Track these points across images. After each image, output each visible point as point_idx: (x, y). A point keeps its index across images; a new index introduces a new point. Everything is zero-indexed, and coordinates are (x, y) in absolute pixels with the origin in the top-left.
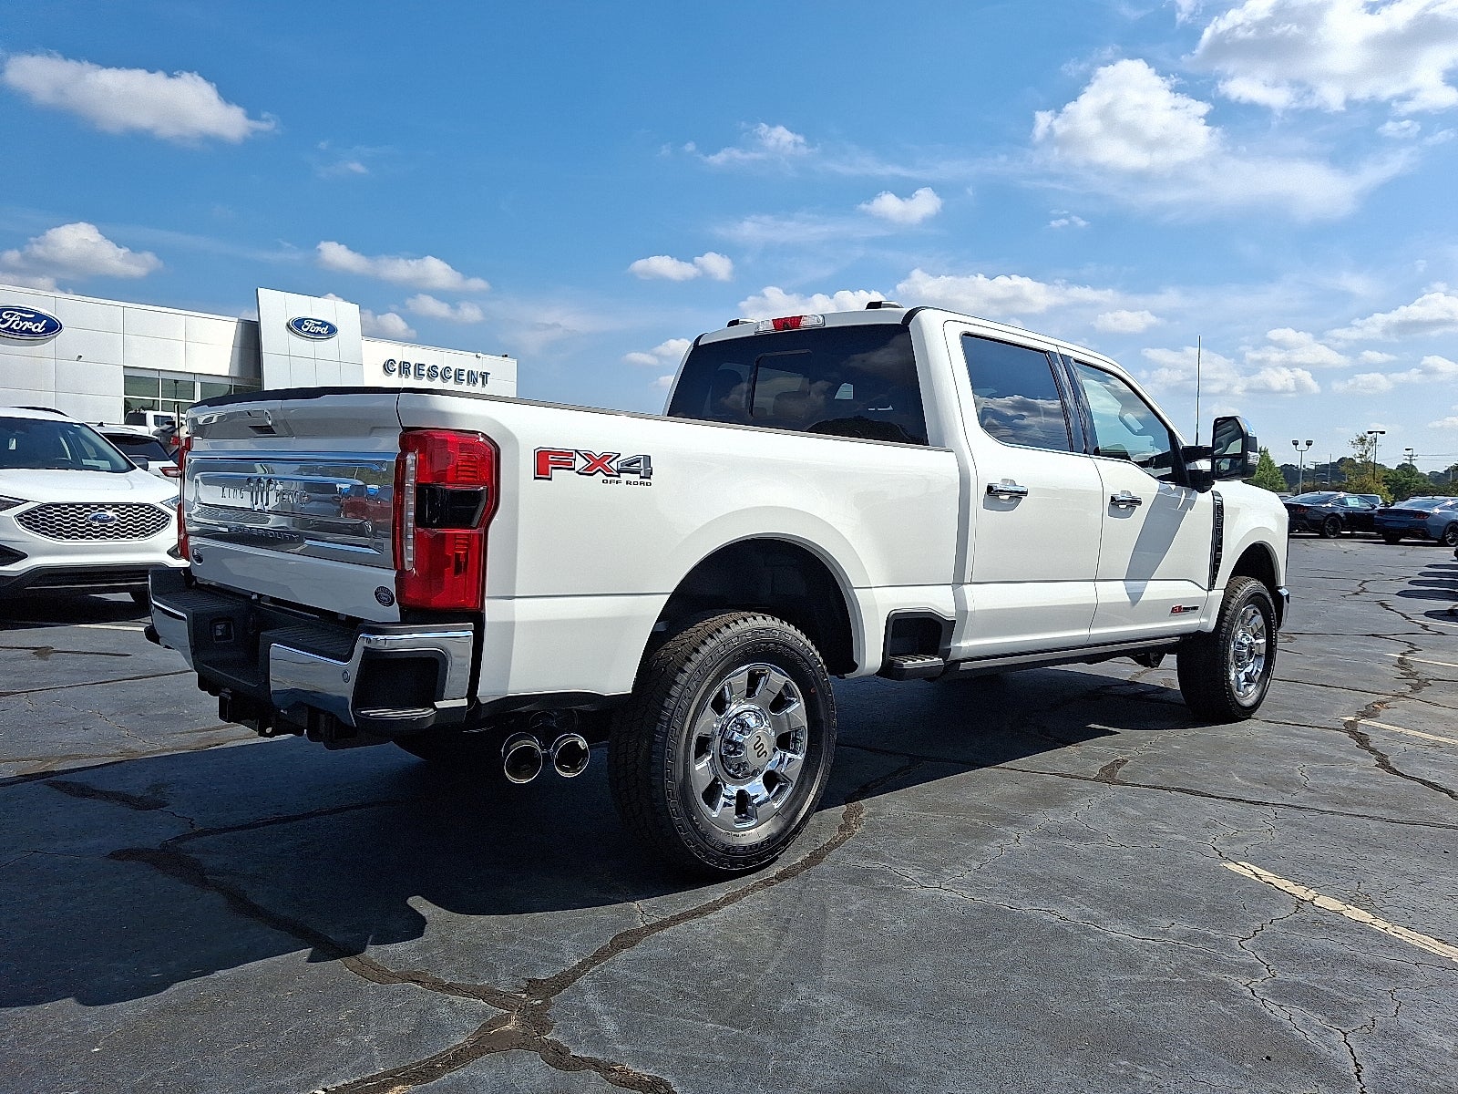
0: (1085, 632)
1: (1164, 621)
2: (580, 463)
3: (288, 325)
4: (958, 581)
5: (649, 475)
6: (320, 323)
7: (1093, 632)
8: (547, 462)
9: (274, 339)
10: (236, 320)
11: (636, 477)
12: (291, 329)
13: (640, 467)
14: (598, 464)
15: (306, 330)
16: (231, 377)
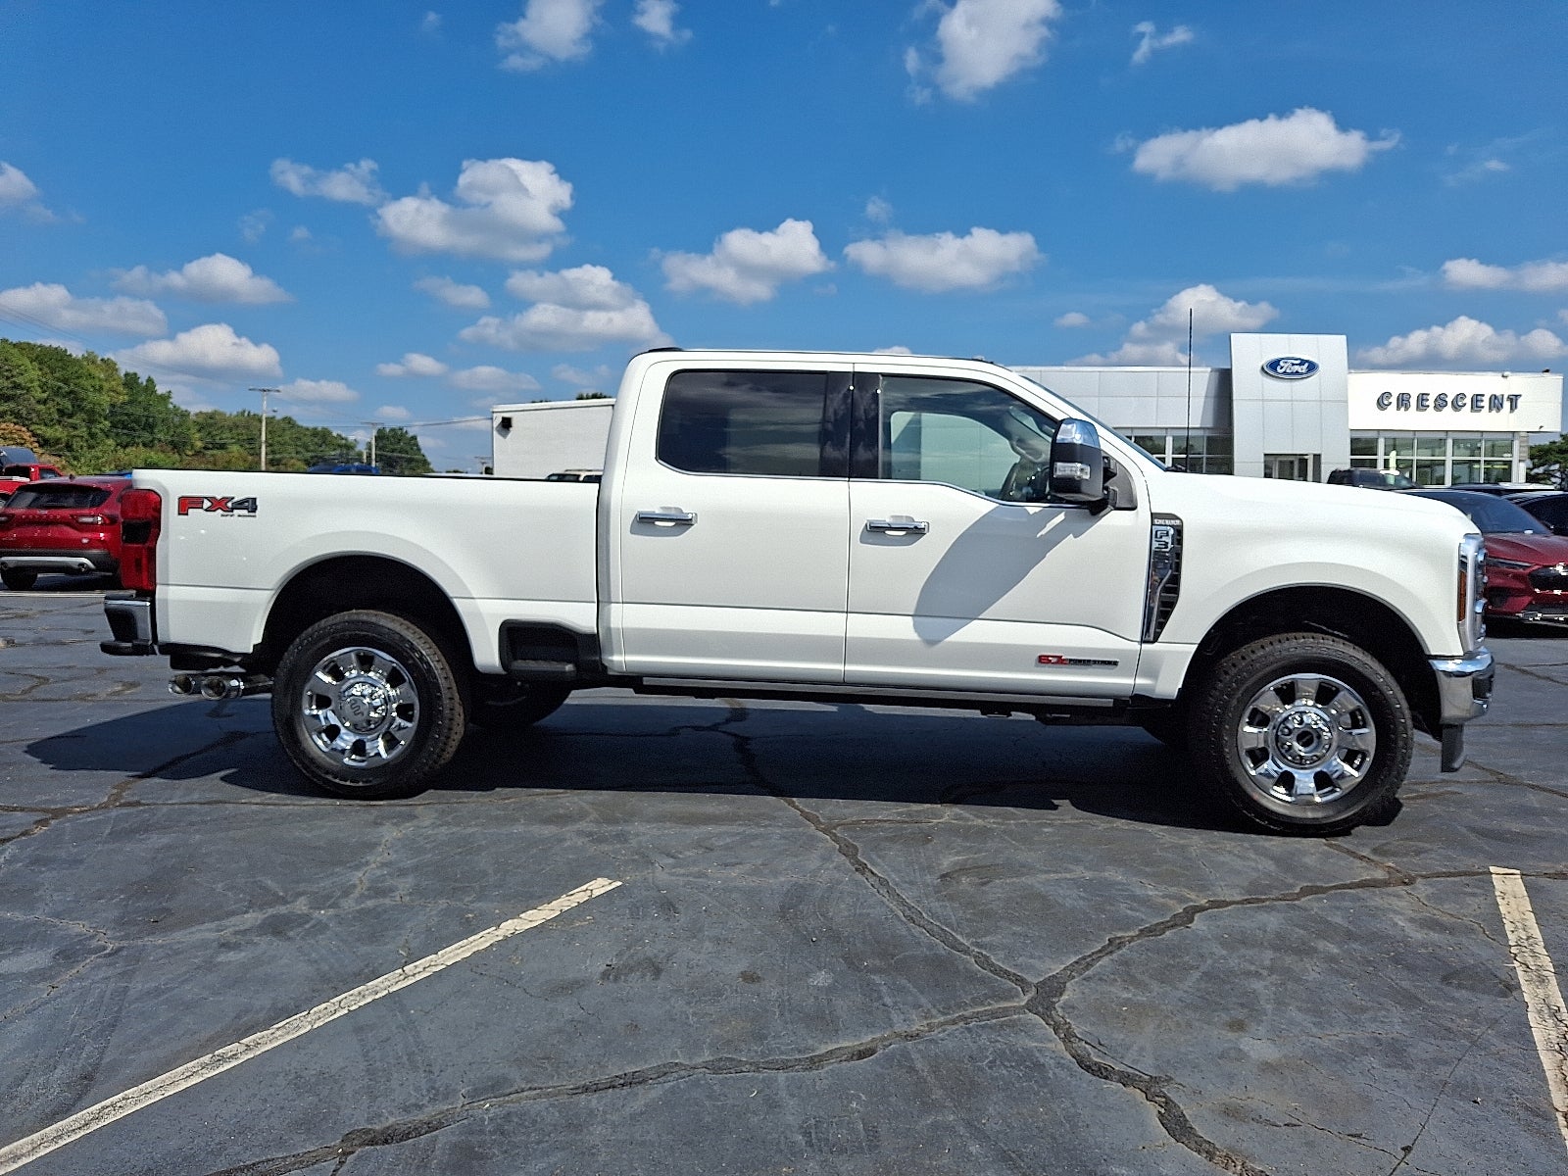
0: (839, 667)
1: (1030, 671)
2: (207, 504)
3: (1263, 368)
4: (602, 599)
5: (254, 510)
6: (1298, 362)
7: (849, 668)
8: (187, 504)
9: (1247, 383)
10: (1209, 369)
11: (245, 512)
12: (1266, 372)
13: (249, 505)
14: (219, 504)
15: (1283, 370)
16: (1204, 428)
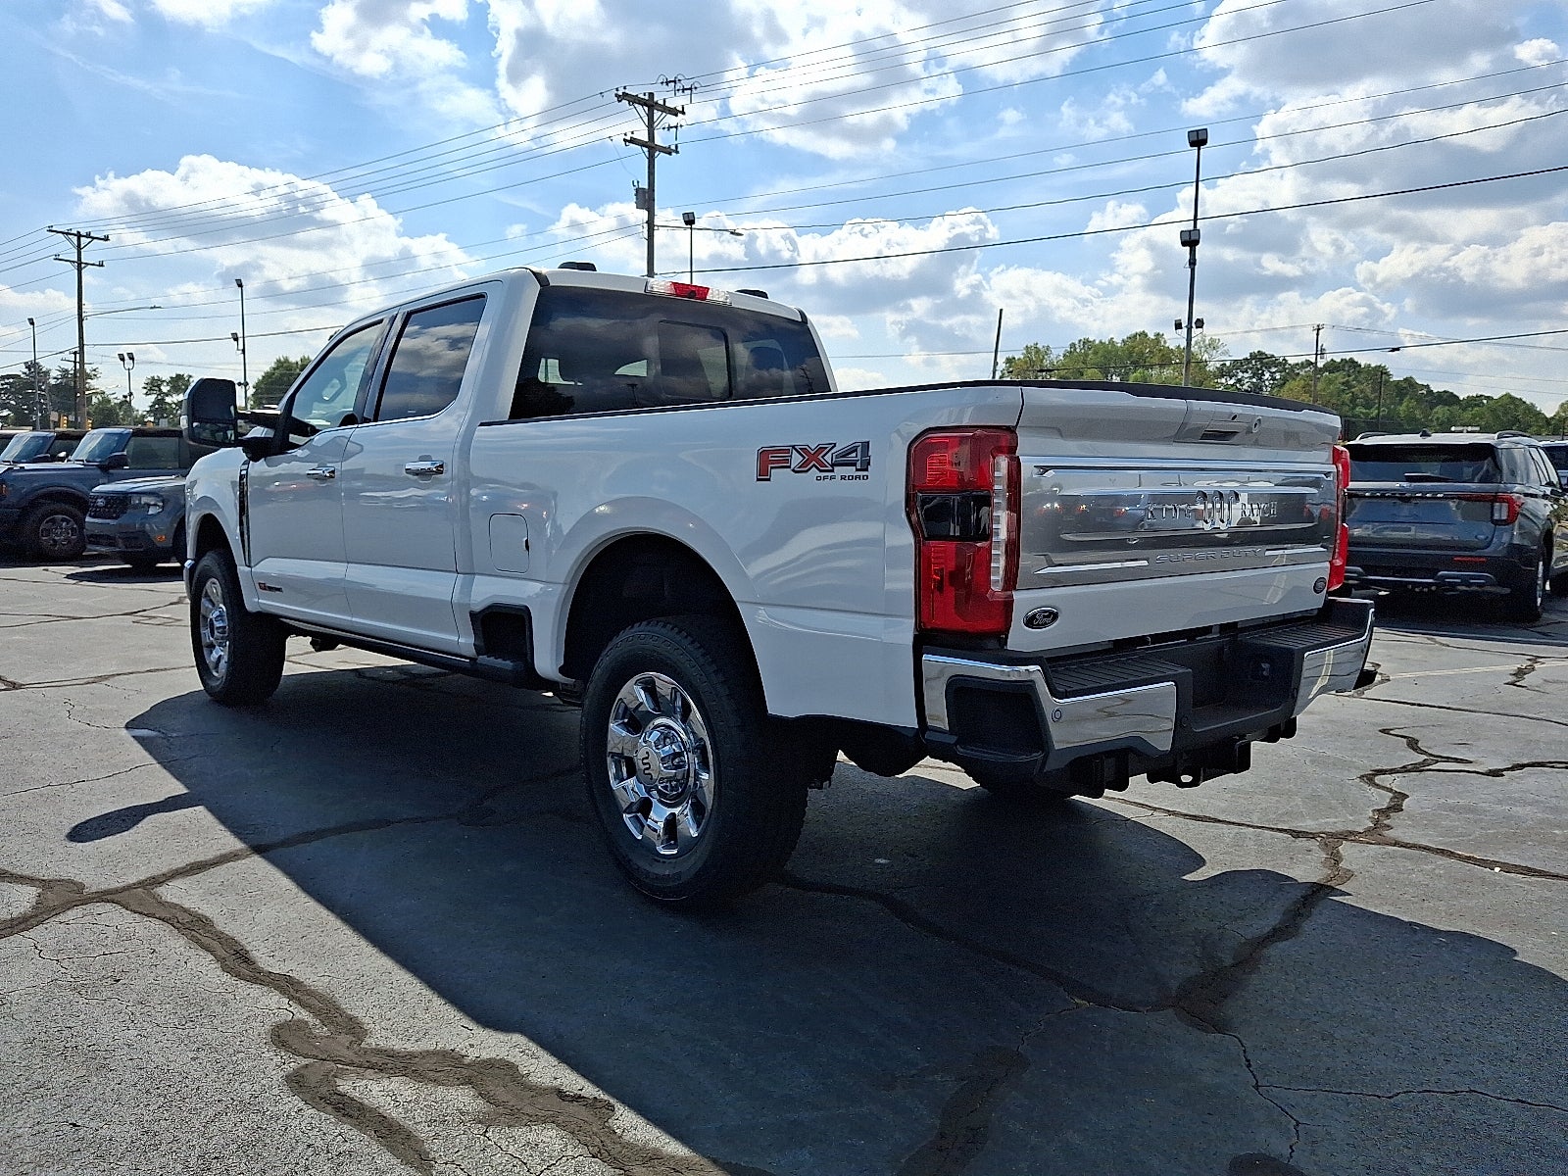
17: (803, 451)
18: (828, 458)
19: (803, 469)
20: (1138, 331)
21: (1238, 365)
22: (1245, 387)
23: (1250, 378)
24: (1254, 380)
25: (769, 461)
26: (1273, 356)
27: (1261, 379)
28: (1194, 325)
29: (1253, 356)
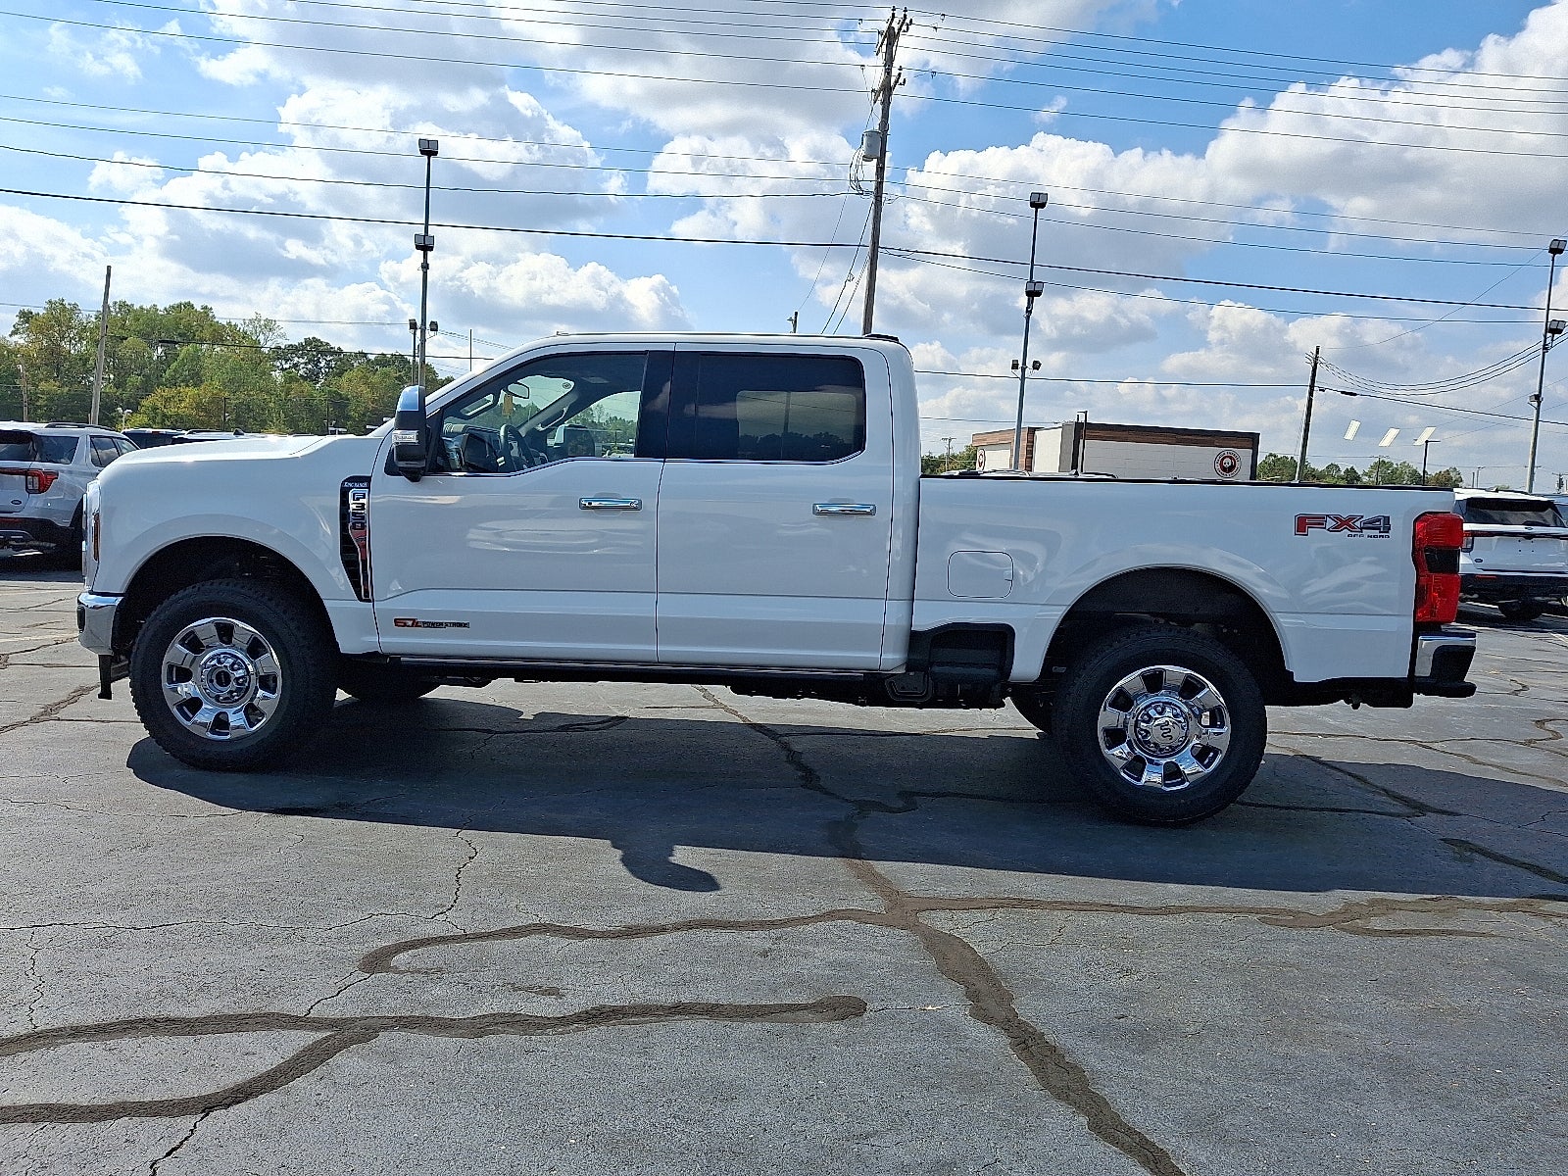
17: (1337, 518)
18: (1358, 524)
19: (1336, 529)
20: (183, 302)
21: (294, 349)
22: (301, 372)
23: (306, 364)
24: (310, 366)
25: (1303, 524)
26: (327, 344)
27: (316, 365)
28: (428, 326)
29: (308, 342)
